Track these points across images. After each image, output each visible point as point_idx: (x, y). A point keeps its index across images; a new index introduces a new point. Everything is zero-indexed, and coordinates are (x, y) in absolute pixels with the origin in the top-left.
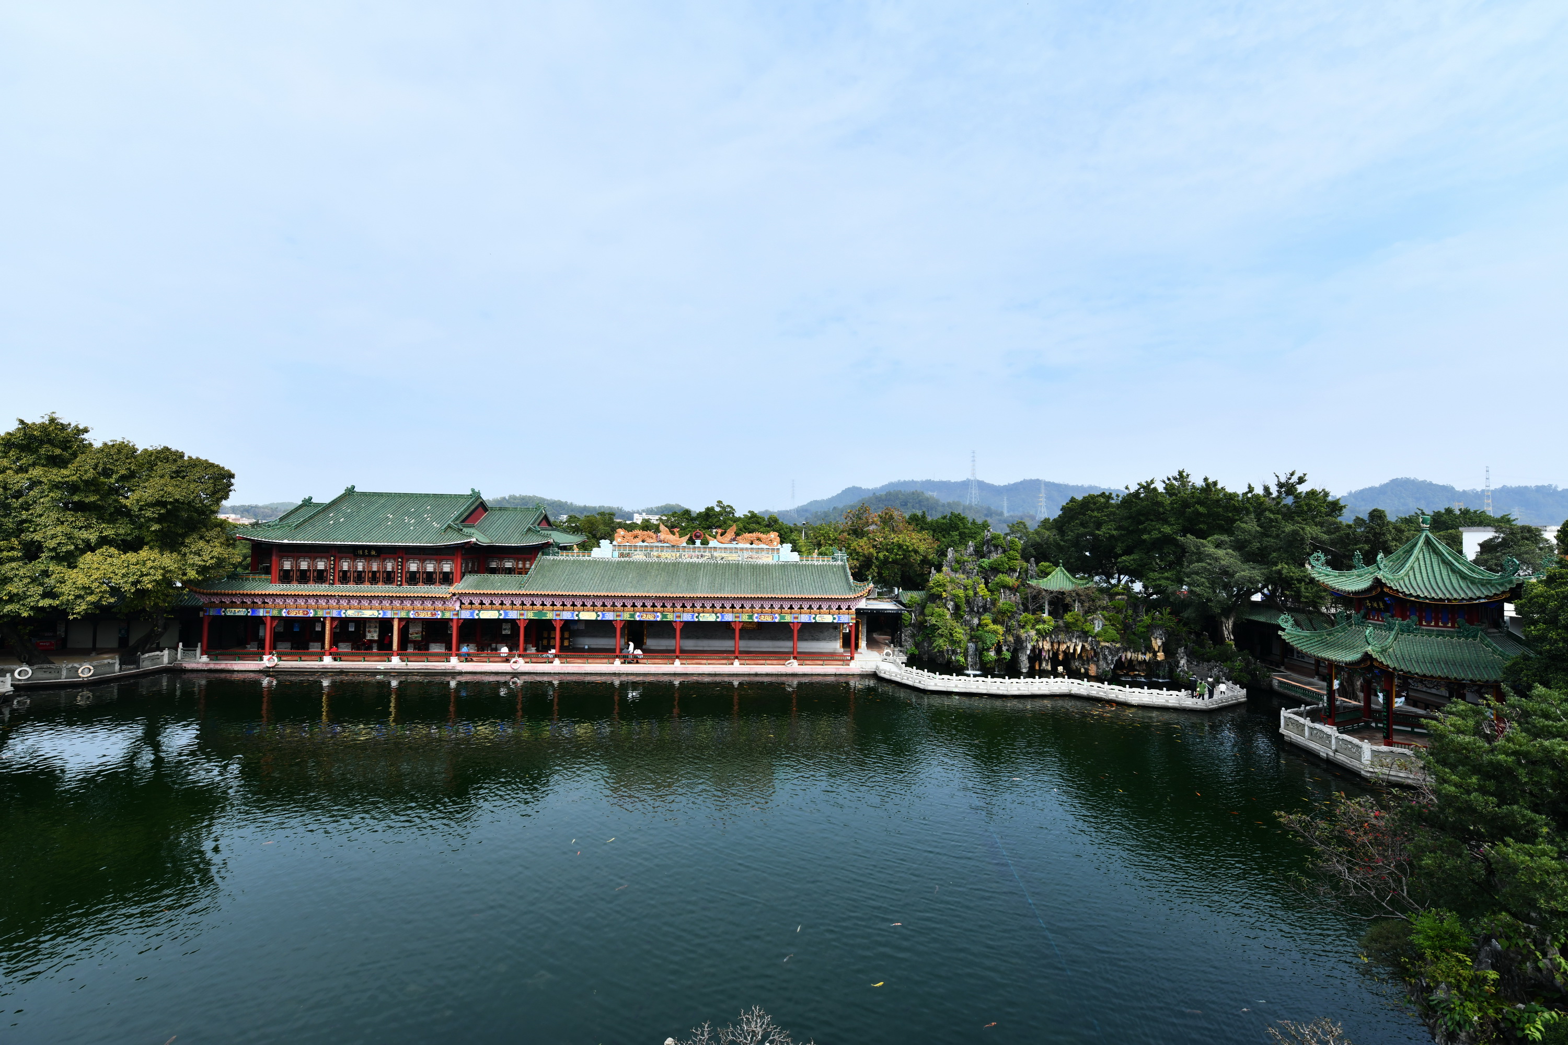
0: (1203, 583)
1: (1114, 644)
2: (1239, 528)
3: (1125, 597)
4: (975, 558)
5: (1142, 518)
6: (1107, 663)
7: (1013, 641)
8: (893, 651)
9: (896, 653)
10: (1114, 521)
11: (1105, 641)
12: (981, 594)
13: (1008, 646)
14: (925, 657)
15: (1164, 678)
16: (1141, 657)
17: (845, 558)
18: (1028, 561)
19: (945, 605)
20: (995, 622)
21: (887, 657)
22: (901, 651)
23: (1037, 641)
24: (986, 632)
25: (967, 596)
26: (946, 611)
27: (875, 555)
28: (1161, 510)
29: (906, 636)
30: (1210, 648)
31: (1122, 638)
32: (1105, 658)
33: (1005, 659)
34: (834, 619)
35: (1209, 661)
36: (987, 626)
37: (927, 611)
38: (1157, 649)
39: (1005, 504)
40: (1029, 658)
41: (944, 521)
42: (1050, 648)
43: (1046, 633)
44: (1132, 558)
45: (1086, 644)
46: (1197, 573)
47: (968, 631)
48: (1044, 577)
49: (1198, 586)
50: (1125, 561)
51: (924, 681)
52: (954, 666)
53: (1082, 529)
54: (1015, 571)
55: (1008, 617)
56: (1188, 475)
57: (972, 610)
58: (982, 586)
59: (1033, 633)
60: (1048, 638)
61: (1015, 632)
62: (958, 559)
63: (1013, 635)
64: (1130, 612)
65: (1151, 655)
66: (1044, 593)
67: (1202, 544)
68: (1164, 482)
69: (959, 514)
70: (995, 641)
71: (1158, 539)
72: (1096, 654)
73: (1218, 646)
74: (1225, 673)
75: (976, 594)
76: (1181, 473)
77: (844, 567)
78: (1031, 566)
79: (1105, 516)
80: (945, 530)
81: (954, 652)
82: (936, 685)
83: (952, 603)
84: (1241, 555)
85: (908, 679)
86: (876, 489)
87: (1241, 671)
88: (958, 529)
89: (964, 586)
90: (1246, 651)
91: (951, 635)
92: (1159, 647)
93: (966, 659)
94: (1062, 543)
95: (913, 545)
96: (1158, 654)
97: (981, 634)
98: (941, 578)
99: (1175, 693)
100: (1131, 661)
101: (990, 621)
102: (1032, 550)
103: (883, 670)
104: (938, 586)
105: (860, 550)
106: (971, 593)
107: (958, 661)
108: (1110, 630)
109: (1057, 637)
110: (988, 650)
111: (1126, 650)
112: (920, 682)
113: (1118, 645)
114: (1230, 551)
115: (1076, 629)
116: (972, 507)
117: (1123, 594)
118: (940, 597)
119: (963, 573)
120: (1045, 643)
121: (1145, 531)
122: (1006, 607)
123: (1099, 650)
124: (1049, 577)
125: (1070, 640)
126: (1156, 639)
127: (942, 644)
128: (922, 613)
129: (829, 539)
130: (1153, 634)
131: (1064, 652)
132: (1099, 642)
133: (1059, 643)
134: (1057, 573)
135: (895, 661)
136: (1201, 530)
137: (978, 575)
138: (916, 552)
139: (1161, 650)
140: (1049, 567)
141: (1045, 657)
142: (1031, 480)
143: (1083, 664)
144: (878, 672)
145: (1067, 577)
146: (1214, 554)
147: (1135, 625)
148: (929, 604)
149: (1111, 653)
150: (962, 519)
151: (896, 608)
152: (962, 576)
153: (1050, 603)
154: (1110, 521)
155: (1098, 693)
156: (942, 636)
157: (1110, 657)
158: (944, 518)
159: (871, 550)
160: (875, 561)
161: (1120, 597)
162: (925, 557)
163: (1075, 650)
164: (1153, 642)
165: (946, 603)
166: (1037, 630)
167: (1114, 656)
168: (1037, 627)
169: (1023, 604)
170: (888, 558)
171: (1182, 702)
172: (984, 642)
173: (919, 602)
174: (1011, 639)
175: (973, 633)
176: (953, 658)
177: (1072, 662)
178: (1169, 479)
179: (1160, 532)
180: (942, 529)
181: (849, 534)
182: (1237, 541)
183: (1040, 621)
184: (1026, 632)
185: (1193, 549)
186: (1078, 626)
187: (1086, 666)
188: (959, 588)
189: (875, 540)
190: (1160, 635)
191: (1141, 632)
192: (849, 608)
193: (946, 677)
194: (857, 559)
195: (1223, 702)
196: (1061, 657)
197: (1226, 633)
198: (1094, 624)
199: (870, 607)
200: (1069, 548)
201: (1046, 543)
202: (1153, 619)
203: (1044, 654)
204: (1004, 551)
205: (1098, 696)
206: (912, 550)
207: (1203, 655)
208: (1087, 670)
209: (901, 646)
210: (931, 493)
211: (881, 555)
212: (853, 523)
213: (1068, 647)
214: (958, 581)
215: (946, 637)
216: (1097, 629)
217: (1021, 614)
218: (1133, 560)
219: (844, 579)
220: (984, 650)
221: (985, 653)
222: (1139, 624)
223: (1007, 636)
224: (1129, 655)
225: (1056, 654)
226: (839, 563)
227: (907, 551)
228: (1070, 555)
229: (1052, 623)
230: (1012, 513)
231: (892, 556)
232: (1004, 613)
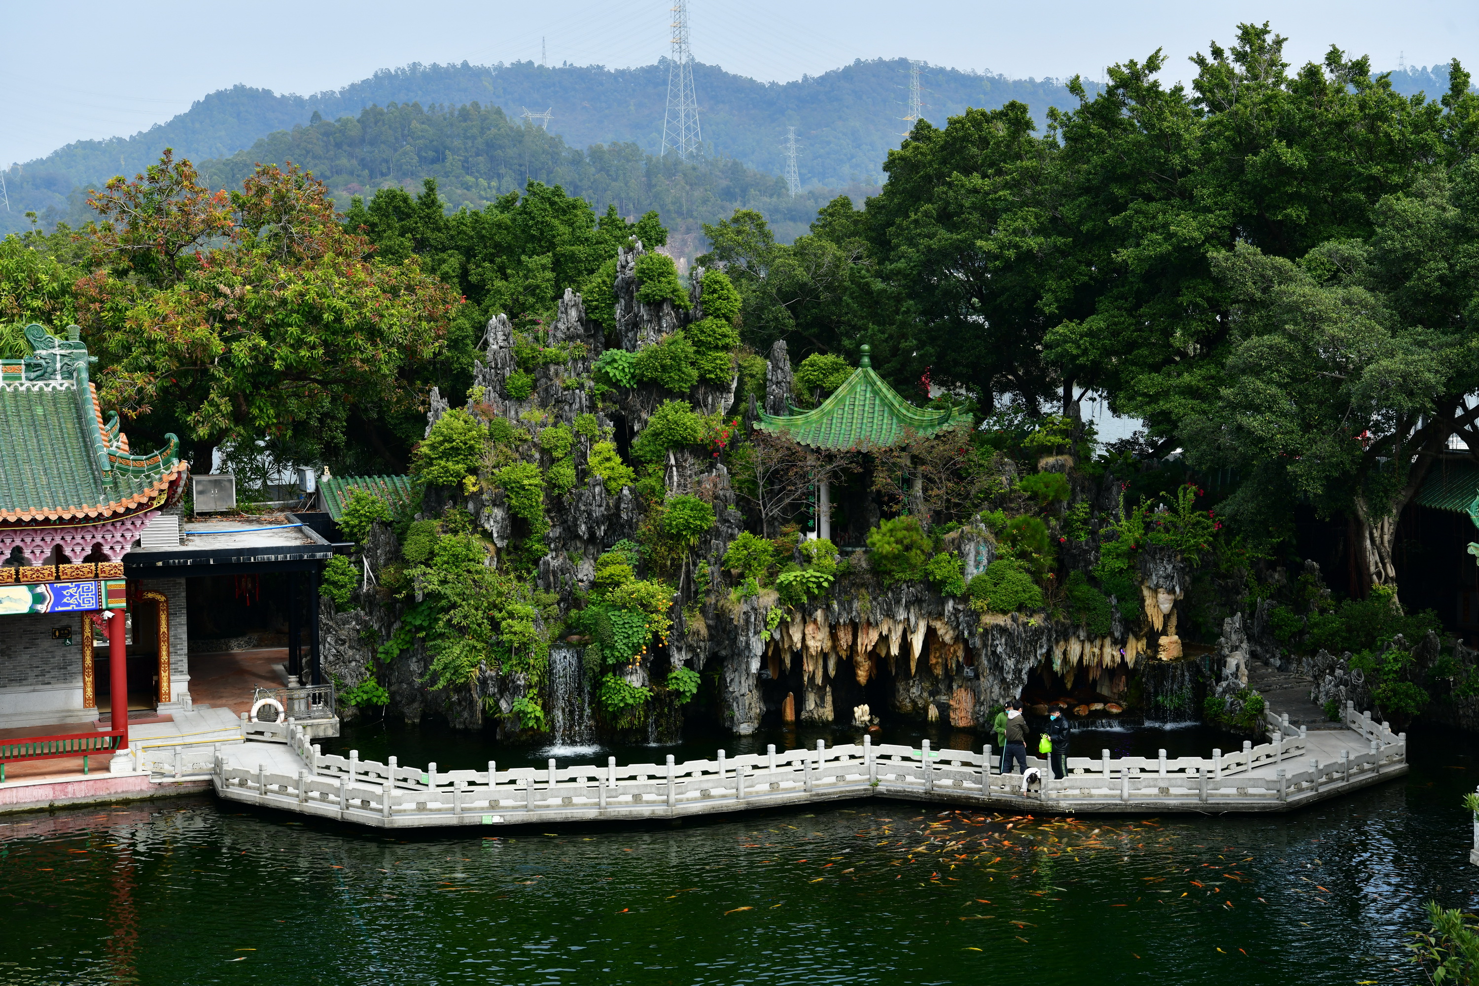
0: (1274, 399)
1: (1022, 618)
2: (1389, 213)
3: (1067, 460)
4: (580, 348)
5: (1118, 191)
6: (1003, 680)
7: (704, 631)
8: (289, 703)
9: (300, 706)
10: (1038, 203)
11: (995, 609)
12: (601, 473)
13: (691, 648)
14: (412, 714)
15: (1178, 716)
16: (1110, 654)
17: (82, 364)
18: (765, 350)
19: (475, 524)
20: (644, 570)
21: (263, 726)
22: (316, 699)
23: (784, 625)
24: (614, 606)
25: (552, 485)
26: (477, 542)
27: (218, 347)
28: (1176, 160)
29: (340, 641)
30: (1323, 611)
31: (1051, 591)
32: (997, 667)
33: (678, 694)
34: (39, 599)
35: (1313, 653)
36: (618, 584)
37: (410, 549)
38: (1158, 625)
39: (792, 152)
40: (762, 683)
41: (506, 217)
42: (827, 645)
43: (812, 597)
44: (1085, 326)
45: (938, 625)
46: (1255, 370)
47: (555, 610)
48: (814, 406)
49: (1257, 409)
50: (1065, 340)
51: (380, 799)
52: (507, 735)
53: (943, 233)
54: (721, 387)
55: (692, 549)
56: (1279, 42)
57: (570, 535)
58: (607, 446)
59: (768, 598)
60: (819, 614)
61: (712, 599)
62: (527, 352)
63: (703, 611)
64: (1082, 508)
65: (1142, 645)
66: (811, 460)
67: (1279, 270)
68: (1201, 61)
69: (557, 192)
70: (642, 635)
71: (1162, 258)
72: (971, 655)
73: (1346, 604)
74: (1355, 687)
75: (583, 474)
76: (1250, 35)
77: (76, 401)
78: (776, 367)
79: (1006, 186)
80: (509, 250)
81: (506, 686)
82: (421, 808)
83: (498, 513)
84: (1395, 304)
85: (324, 797)
86: (328, 97)
87: (1402, 675)
88: (552, 246)
89: (543, 451)
90: (1429, 614)
91: (495, 626)
92: (1167, 618)
93: (547, 708)
94: (878, 285)
95: (358, 306)
96: (1163, 640)
97: (596, 618)
98: (459, 424)
99: (1191, 763)
100: (1081, 669)
101: (627, 568)
102: (782, 310)
103: (235, 773)
104: (446, 455)
105: (158, 334)
106: (566, 473)
107: (520, 716)
108: (1010, 574)
109: (847, 606)
110: (619, 668)
111: (1064, 635)
112: (365, 804)
113: (1035, 621)
114: (1358, 291)
115: (907, 576)
116: (677, 163)
117: (1060, 450)
118: (457, 493)
119: (543, 405)
120: (810, 629)
121: (1122, 236)
122: (682, 515)
123: (978, 642)
124: (828, 404)
125: (890, 614)
126: (1155, 591)
127: (464, 661)
128: (397, 557)
129: (37, 289)
130: (1147, 575)
131: (872, 655)
132: (976, 616)
133: (855, 628)
134: (853, 388)
135: (293, 734)
136: (1288, 224)
137: (592, 408)
138: (374, 333)
139: (1172, 629)
140: (836, 369)
141: (812, 679)
142: (881, 63)
143: (934, 693)
144: (218, 783)
145: (883, 400)
146: (1308, 303)
147: (1097, 549)
148: (420, 522)
149: (1013, 649)
150: (566, 211)
151: (298, 543)
152: (538, 415)
153: (835, 494)
154: (1025, 204)
155: (958, 784)
156: (462, 631)
157: (1010, 663)
158: (506, 205)
159: (202, 331)
160: (219, 373)
161: (1051, 460)
162: (409, 351)
163: (906, 646)
164: (1148, 602)
165: (477, 514)
166: (781, 588)
167: (1022, 656)
168: (782, 577)
169: (740, 502)
170: (269, 358)
171: (1207, 790)
172: (606, 644)
173: (389, 516)
174: (697, 624)
175: (573, 613)
176: (503, 705)
177: (901, 687)
178: (1217, 53)
179: (1169, 236)
180: (497, 245)
181: (121, 274)
182: (1383, 257)
183: (791, 558)
184: (746, 597)
185: (1251, 287)
186: (913, 567)
187: (943, 698)
188: (529, 459)
189: (218, 294)
190: (1167, 577)
191: (1113, 573)
192: (97, 555)
193: (460, 776)
194: (151, 368)
195: (1331, 780)
196: (862, 675)
197: (1373, 558)
198: (962, 555)
199: (197, 545)
200: (898, 299)
201: (829, 288)
202: (1148, 527)
203: (809, 667)
204: (685, 321)
205: (957, 792)
206: (358, 328)
207: (1302, 632)
208: (944, 709)
209: (318, 678)
210: (531, 115)
211: (241, 350)
212: (134, 226)
213: (884, 639)
214: (520, 432)
215: (479, 637)
216: (973, 572)
217: (732, 537)
218: (1091, 333)
219: (74, 445)
220: (605, 669)
221: (609, 678)
222: (1105, 546)
223: (685, 615)
224: (1075, 649)
225: (847, 666)
226: (59, 383)
227: (336, 326)
228: (903, 324)
229: (832, 562)
230: (816, 185)
231: (284, 351)
232: (678, 537)
